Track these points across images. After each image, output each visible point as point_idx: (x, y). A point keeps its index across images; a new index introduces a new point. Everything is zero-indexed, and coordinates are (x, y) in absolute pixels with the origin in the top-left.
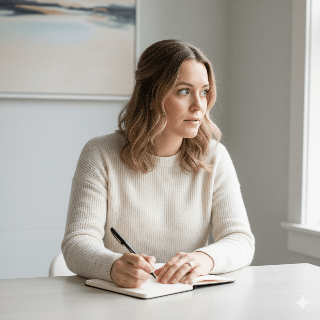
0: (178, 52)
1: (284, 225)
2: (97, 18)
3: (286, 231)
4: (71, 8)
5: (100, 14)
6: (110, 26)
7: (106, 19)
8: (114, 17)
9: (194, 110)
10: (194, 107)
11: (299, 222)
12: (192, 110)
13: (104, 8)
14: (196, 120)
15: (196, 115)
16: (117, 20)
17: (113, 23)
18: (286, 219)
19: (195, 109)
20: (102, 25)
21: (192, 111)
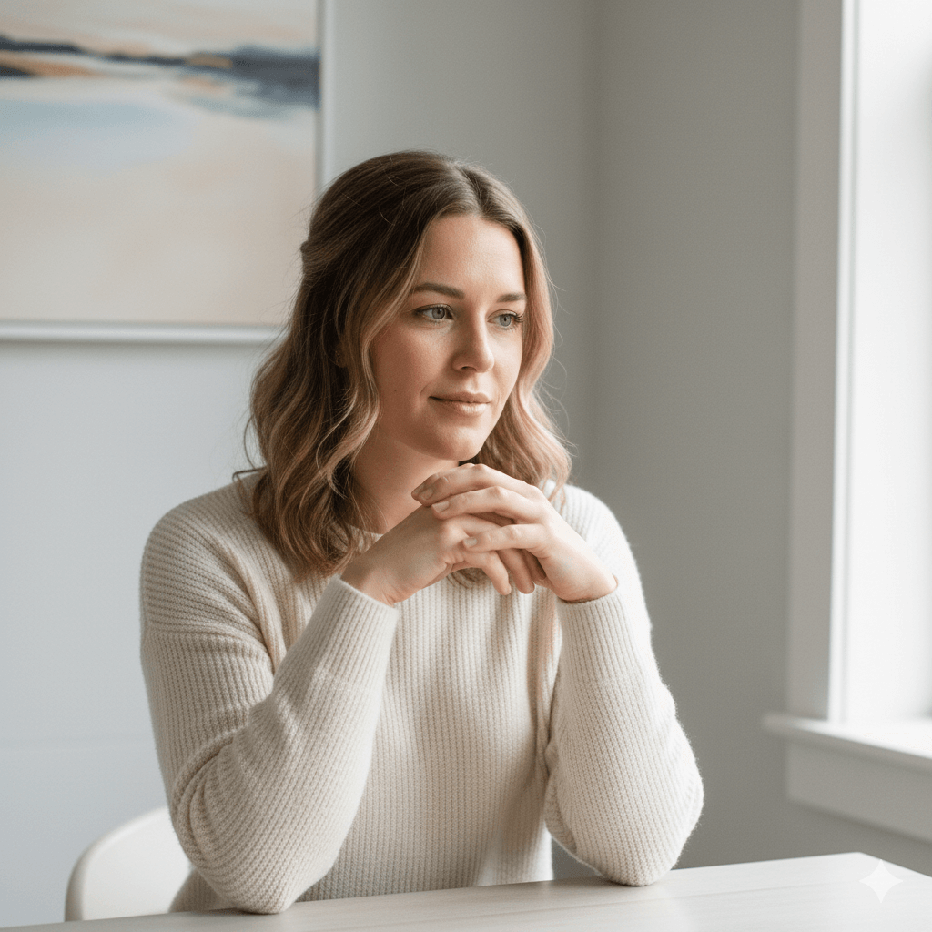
0: (425, 190)
1: (773, 722)
2: (199, 86)
3: (781, 745)
4: (119, 57)
5: (208, 77)
6: (239, 113)
7: (229, 91)
8: (252, 86)
9: (465, 368)
10: (465, 359)
11: (822, 715)
12: (459, 367)
13: (220, 56)
14: (477, 402)
15: (476, 385)
16: (262, 94)
17: (248, 103)
18: (781, 705)
19: (472, 366)
20: (214, 107)
21: (456, 371)
